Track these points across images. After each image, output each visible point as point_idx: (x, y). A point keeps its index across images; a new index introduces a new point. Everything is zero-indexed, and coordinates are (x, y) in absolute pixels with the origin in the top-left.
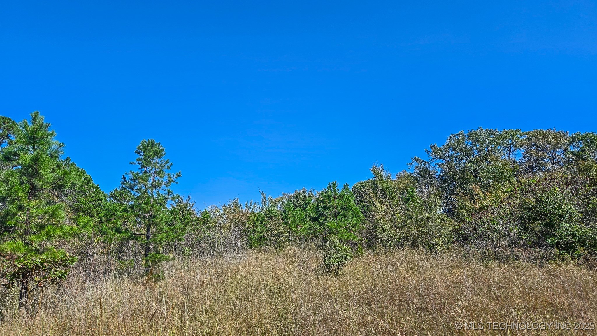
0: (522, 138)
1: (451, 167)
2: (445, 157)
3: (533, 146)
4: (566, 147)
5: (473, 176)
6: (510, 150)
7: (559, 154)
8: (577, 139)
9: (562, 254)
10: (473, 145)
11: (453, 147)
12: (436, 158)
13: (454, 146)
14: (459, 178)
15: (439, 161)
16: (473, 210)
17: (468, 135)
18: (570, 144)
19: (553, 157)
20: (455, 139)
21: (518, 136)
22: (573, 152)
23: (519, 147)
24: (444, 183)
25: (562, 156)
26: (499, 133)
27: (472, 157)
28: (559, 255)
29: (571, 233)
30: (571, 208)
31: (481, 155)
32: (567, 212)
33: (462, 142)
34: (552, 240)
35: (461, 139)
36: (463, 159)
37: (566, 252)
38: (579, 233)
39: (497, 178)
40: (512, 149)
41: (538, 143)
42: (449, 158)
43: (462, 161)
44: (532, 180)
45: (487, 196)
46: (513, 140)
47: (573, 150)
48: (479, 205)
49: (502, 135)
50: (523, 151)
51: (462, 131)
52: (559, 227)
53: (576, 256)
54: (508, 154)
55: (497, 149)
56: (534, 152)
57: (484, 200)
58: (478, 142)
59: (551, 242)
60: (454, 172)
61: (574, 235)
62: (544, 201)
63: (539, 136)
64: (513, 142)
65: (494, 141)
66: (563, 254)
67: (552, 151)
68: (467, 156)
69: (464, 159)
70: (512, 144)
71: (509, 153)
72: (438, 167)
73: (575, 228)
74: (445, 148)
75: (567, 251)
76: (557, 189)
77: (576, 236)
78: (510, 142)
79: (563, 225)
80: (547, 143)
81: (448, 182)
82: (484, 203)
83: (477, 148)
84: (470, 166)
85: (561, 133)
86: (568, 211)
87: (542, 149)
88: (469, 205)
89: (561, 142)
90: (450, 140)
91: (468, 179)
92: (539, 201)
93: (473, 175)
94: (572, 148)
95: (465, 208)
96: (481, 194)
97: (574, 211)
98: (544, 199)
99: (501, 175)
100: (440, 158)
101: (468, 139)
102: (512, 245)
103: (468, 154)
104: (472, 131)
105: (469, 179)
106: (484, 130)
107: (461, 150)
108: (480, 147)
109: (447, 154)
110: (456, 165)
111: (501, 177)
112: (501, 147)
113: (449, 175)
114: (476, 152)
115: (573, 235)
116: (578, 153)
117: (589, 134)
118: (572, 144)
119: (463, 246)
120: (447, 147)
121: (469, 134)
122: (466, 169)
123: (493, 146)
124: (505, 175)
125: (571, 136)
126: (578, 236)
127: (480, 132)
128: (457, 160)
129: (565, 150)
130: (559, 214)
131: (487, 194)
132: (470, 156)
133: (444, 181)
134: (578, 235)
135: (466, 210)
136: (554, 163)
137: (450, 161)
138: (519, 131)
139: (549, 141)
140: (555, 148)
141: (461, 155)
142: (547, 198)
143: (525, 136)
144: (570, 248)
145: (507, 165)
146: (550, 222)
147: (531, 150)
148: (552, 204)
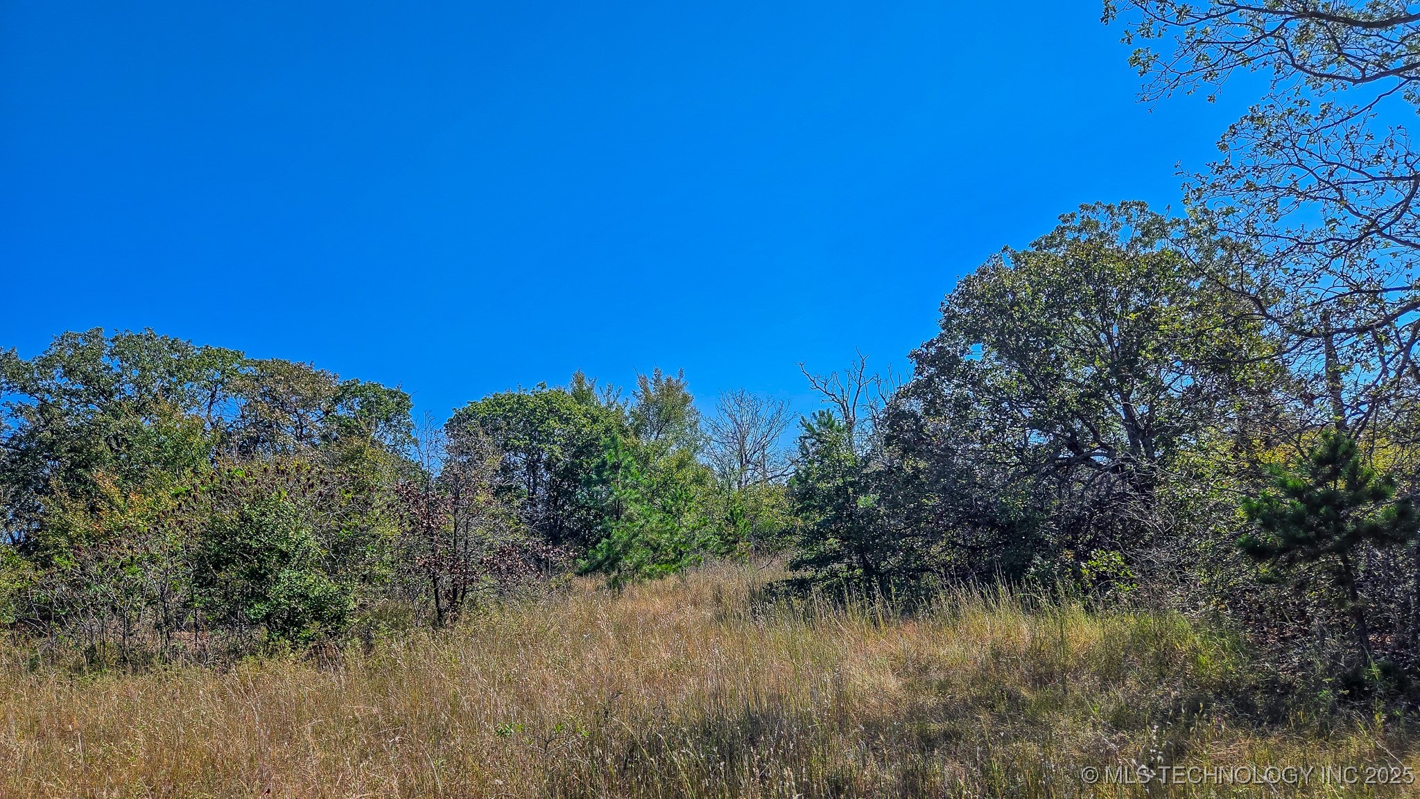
0: (245, 372)
1: (51, 419)
2: (39, 389)
3: (264, 395)
4: (329, 406)
5: (112, 449)
6: (213, 396)
7: (315, 419)
8: (351, 393)
9: (274, 640)
10: (123, 368)
11: (64, 367)
12: (9, 388)
13: (69, 363)
14: (69, 451)
15: (17, 398)
16: (88, 536)
17: (112, 341)
18: (337, 400)
19: (301, 423)
20: (76, 347)
21: (236, 365)
22: (339, 418)
23: (234, 391)
24: (24, 460)
25: (318, 424)
26: (195, 351)
27: (116, 398)
28: (267, 643)
29: (300, 591)
30: (306, 538)
31: (140, 398)
32: (297, 546)
33: (93, 356)
34: (261, 608)
35: (92, 349)
36: (89, 402)
37: (283, 635)
38: (313, 591)
39: (165, 457)
40: (219, 394)
41: (275, 390)
42: (48, 391)
43: (86, 406)
44: (236, 471)
45: (132, 503)
46: (223, 372)
47: (341, 413)
48: (105, 525)
49: (201, 358)
50: (243, 402)
51: (98, 329)
52: (277, 578)
53: (302, 642)
54: (207, 403)
55: (183, 390)
56: (263, 408)
57: (122, 512)
58: (136, 364)
59: (255, 614)
60: (58, 433)
61: (304, 597)
62: (255, 520)
63: (280, 374)
64: (223, 379)
65: (179, 369)
66: (276, 638)
67: (301, 411)
68: (103, 396)
69: (91, 402)
70: (221, 383)
71: (211, 403)
72: (11, 415)
73: (310, 580)
74: (42, 366)
75: (284, 632)
76: (284, 494)
77: (307, 597)
78: (218, 376)
79: (285, 574)
80: (295, 392)
81: (35, 459)
82: (120, 519)
83: (132, 378)
84: (105, 422)
85: (324, 376)
86: (299, 544)
87: (282, 403)
88: (80, 523)
89: (320, 395)
90: (60, 344)
91: (97, 454)
92: (245, 519)
93: (110, 445)
94: (340, 411)
95: (67, 531)
96: (117, 495)
97: (311, 542)
98: (255, 515)
99: (177, 452)
100: (23, 389)
101: (111, 351)
102: (166, 625)
103: (104, 391)
104: (127, 334)
105: (99, 456)
106: (159, 338)
107: (86, 377)
108: (140, 376)
109: (44, 382)
110: (67, 414)
111: (176, 458)
112: (192, 386)
113: (40, 438)
114: (129, 389)
115: (301, 596)
116: (348, 421)
117: (374, 386)
118: (342, 401)
119: (40, 635)
120: (47, 364)
121: (117, 339)
122: (94, 429)
123: (174, 380)
124: (186, 454)
125: (341, 385)
126: (311, 599)
127: (147, 339)
128: (71, 402)
129: (327, 413)
130: (281, 551)
131: (132, 497)
132: (111, 395)
133: (24, 454)
134: (311, 596)
135: (68, 536)
136: (300, 438)
137: (50, 401)
138: (239, 356)
139: (296, 387)
140: (307, 404)
141: (86, 390)
142: (264, 514)
143: (252, 368)
144: (294, 624)
145: (194, 431)
146: (260, 568)
147: (260, 402)
148: (271, 526)
